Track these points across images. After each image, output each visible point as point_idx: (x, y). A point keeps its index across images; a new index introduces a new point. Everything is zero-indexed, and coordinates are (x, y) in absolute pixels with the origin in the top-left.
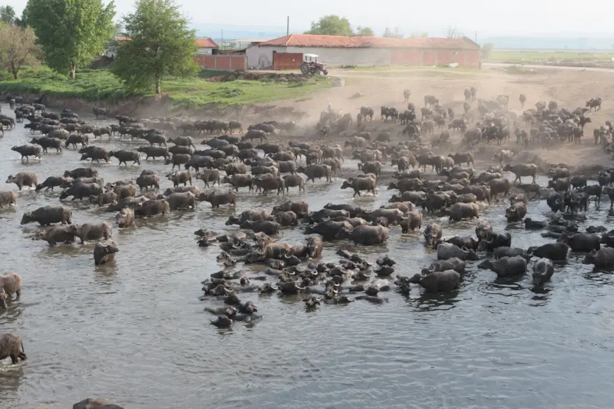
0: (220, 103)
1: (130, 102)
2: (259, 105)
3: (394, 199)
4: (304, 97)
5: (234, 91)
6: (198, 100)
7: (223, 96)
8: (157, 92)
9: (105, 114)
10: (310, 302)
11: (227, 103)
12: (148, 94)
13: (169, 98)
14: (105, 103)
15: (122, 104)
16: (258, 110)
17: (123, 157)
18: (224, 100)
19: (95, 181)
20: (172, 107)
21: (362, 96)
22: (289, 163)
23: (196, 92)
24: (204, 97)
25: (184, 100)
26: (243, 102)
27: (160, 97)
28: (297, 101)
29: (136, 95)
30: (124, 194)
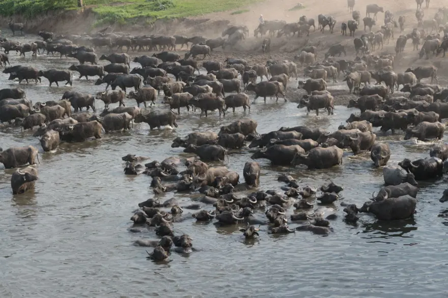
0: (148, 16)
1: (50, 16)
2: (190, 18)
3: (353, 118)
4: (240, 9)
5: (163, 3)
6: (124, 13)
7: (152, 10)
8: (79, 5)
9: (22, 30)
10: (248, 232)
11: (156, 16)
12: (70, 7)
13: (93, 12)
14: (22, 18)
15: (41, 19)
16: (189, 23)
17: (54, 77)
18: (153, 13)
19: (23, 102)
20: (96, 22)
21: (304, 7)
22: (234, 82)
23: (122, 5)
24: (131, 10)
25: (109, 14)
26: (175, 16)
27: (83, 10)
28: (233, 14)
29: (56, 9)
30: (52, 116)
